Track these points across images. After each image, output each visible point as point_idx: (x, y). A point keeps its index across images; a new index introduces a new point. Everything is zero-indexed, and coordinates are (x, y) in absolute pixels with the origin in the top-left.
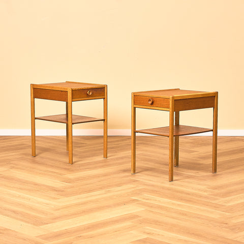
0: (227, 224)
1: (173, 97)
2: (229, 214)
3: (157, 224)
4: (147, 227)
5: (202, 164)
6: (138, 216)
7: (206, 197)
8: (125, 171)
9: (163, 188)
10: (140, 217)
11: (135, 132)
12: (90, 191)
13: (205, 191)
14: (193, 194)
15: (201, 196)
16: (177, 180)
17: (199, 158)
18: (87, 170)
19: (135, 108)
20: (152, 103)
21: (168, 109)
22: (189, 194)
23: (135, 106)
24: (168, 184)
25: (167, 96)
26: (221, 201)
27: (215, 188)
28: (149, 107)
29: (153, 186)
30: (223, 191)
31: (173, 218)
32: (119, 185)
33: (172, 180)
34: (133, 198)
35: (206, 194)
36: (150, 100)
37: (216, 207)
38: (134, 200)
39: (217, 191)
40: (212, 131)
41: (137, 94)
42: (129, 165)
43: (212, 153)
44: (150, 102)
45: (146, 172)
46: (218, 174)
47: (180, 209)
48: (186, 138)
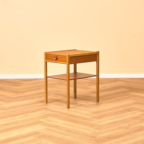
0: (95, 137)
1: (69, 55)
2: (99, 130)
3: (49, 138)
4: (43, 141)
5: (92, 97)
6: (39, 133)
7: (87, 119)
8: (42, 102)
9: (62, 113)
10: (41, 133)
11: (47, 77)
12: (15, 116)
13: (88, 115)
14: (80, 117)
15: (84, 119)
16: (72, 108)
17: (91, 93)
18: (18, 101)
19: (46, 62)
20: (57, 59)
21: (66, 63)
22: (77, 117)
23: (47, 61)
24: (66, 111)
25: (65, 55)
26: (96, 122)
27: (95, 113)
28: (54, 62)
29: (56, 111)
30: (99, 115)
31: (61, 134)
32: (34, 111)
33: (69, 107)
34: (41, 120)
35: (88, 117)
36: (55, 57)
37: (92, 126)
38: (41, 122)
39: (95, 115)
40: (96, 76)
41: (48, 53)
42: (44, 98)
43: (96, 90)
44: (55, 58)
45: (55, 103)
46: (100, 104)
47: (68, 127)
48: (87, 79)
